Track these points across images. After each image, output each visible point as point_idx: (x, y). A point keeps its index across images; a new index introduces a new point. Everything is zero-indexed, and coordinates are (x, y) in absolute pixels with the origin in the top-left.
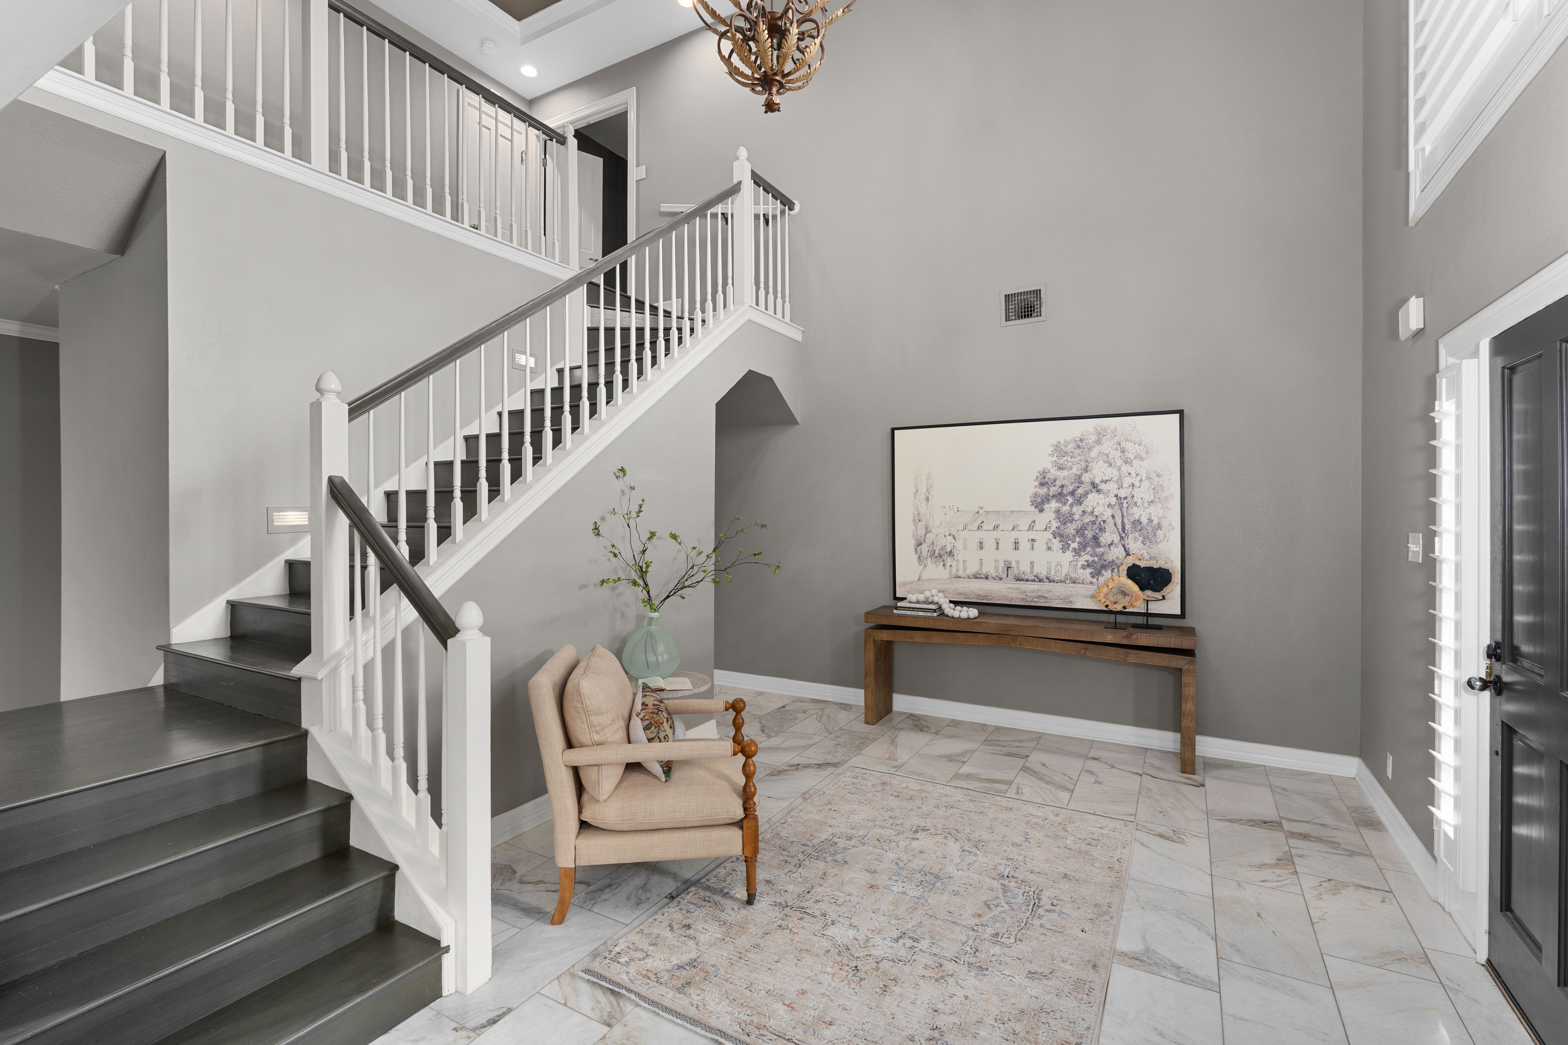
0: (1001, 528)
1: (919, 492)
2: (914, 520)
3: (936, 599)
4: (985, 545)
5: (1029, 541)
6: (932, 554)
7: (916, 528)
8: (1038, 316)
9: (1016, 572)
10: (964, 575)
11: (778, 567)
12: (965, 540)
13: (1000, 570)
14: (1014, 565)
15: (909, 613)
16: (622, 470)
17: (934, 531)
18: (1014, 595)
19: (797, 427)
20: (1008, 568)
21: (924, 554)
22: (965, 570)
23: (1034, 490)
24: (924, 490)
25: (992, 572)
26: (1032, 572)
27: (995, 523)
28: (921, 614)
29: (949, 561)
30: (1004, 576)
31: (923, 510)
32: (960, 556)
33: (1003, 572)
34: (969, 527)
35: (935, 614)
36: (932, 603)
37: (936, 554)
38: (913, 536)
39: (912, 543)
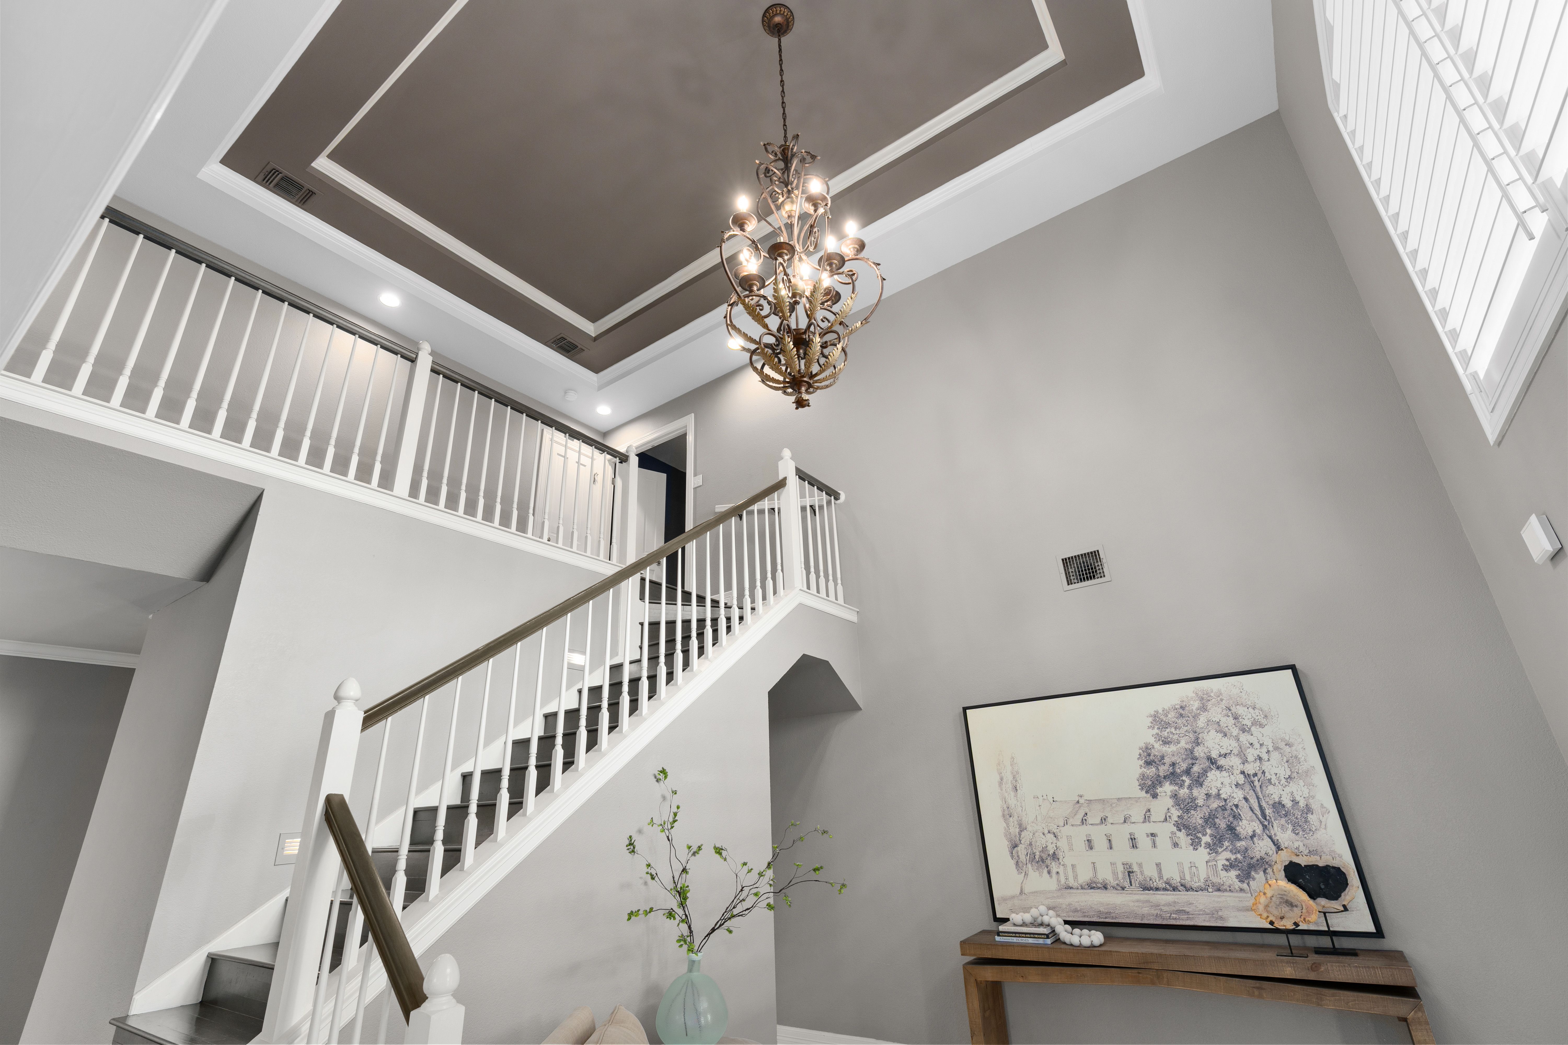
0: (1110, 820)
1: (1005, 780)
2: (1004, 816)
3: (1046, 919)
4: (1096, 843)
5: (1148, 836)
6: (1032, 858)
7: (1008, 824)
9: (1141, 878)
10: (1075, 885)
11: (843, 885)
12: (1069, 838)
13: (1120, 876)
14: (1135, 868)
15: (1015, 940)
16: (663, 771)
17: (1029, 828)
18: (1145, 910)
19: (859, 713)
20: (1129, 872)
21: (1023, 858)
22: (1076, 877)
23: (1140, 771)
24: (1010, 778)
25: (1111, 880)
26: (1161, 877)
27: (1102, 815)
28: (1030, 941)
29: (1054, 867)
30: (1127, 884)
31: (1012, 802)
32: (1068, 859)
33: (1124, 878)
34: (1071, 821)
35: (1049, 941)
36: (1042, 924)
37: (1037, 857)
38: (1006, 836)
39: (1005, 845)
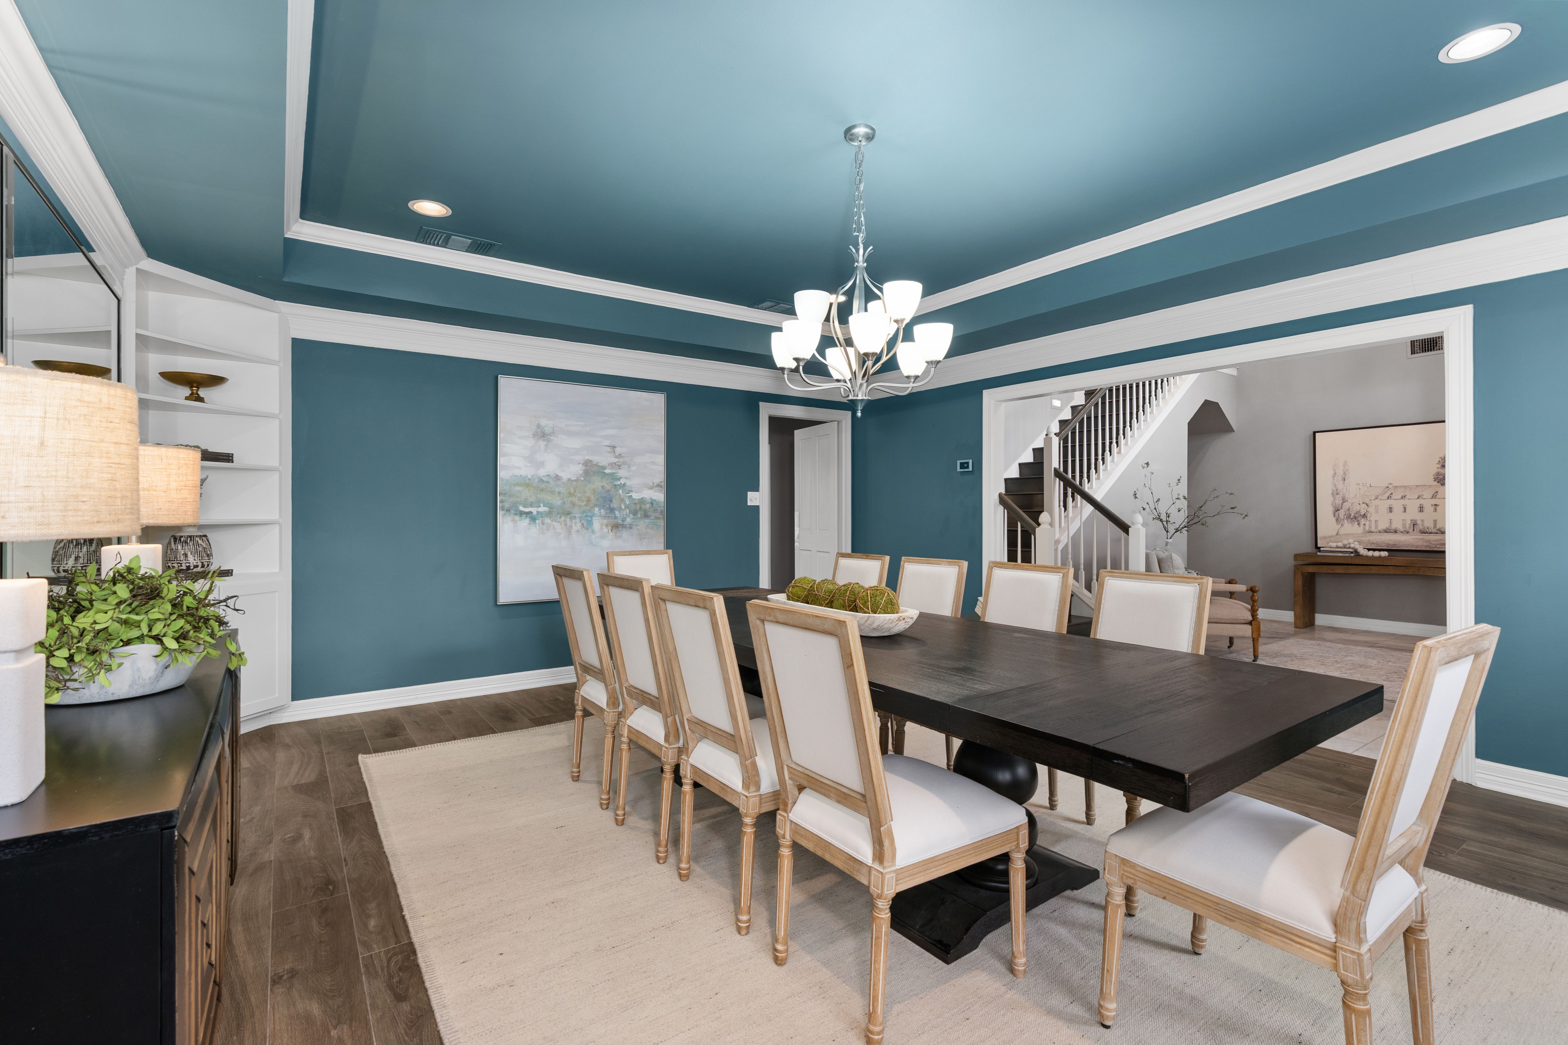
0: (1408, 497)
1: (1337, 475)
2: (1333, 494)
3: (1352, 546)
4: (1395, 510)
5: (1432, 505)
6: (1349, 517)
7: (1335, 499)
8: (1439, 349)
9: (1421, 527)
10: (1376, 530)
11: (1247, 515)
12: (1377, 506)
13: (1408, 526)
14: (1419, 522)
15: (1330, 554)
17: (1350, 501)
18: (1420, 543)
19: (1231, 435)
20: (1414, 525)
21: (1342, 516)
22: (1376, 527)
23: (1437, 471)
24: (1342, 473)
25: (1400, 527)
26: (1435, 526)
27: (1403, 494)
28: (1340, 554)
29: (1363, 521)
30: (1411, 530)
31: (1340, 486)
32: (1373, 517)
33: (1409, 528)
34: (1380, 497)
35: (1352, 555)
36: (1349, 548)
37: (1352, 516)
38: (1332, 505)
39: (1331, 510)
